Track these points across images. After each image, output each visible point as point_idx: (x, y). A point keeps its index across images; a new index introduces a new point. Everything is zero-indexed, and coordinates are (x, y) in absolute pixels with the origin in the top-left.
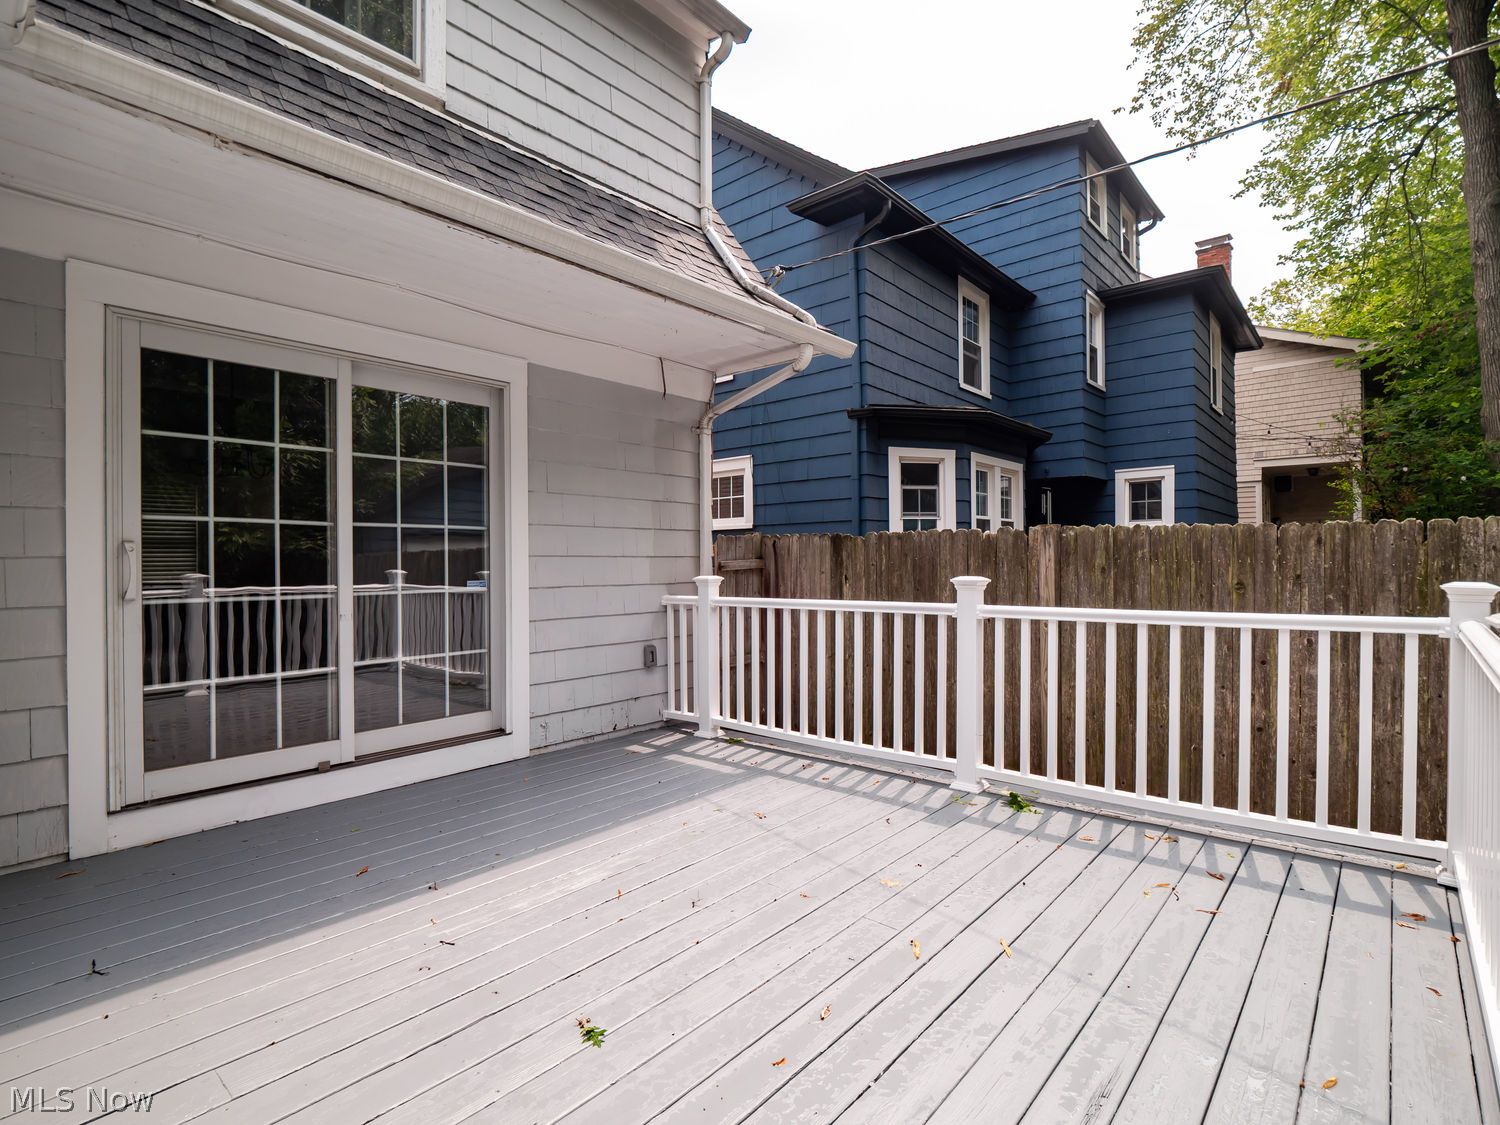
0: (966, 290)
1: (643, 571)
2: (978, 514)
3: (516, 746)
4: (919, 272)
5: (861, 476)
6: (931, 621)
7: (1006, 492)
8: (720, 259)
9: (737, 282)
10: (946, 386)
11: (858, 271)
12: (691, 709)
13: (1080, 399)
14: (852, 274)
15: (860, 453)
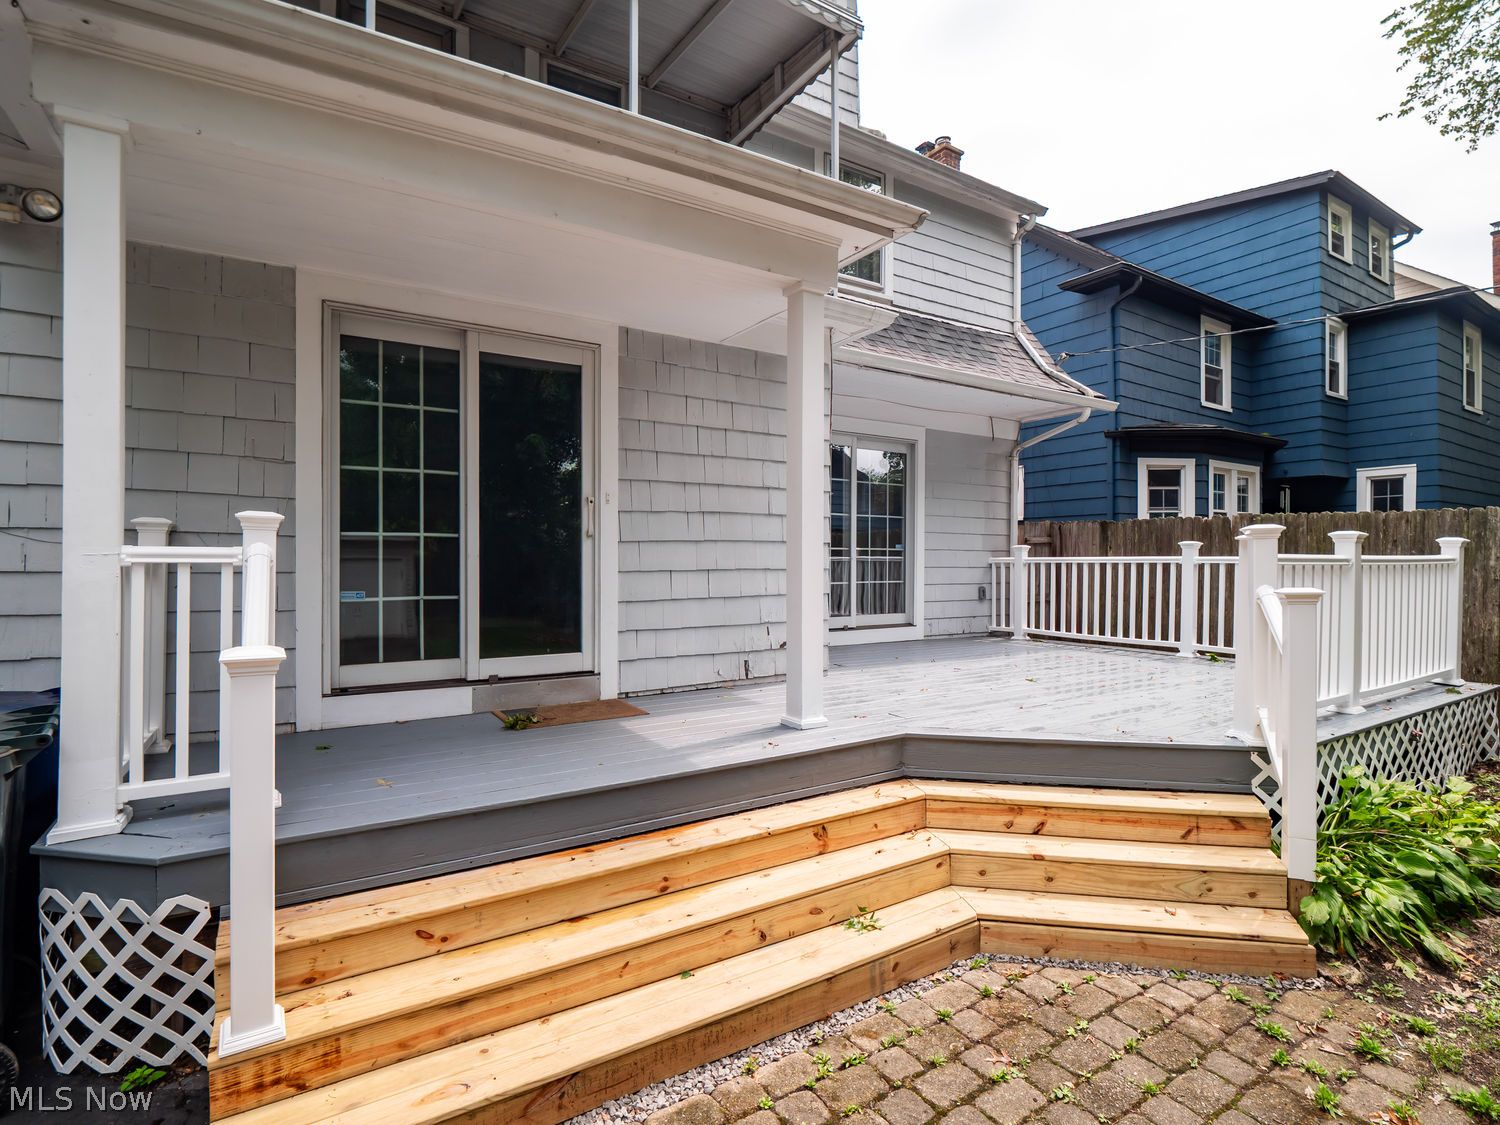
0: (1207, 324)
1: (978, 543)
2: (1215, 508)
3: (917, 633)
4: (1166, 320)
5: (1115, 480)
6: (1166, 567)
7: (1242, 490)
8: (1027, 353)
9: (1039, 368)
10: (1189, 405)
11: (1114, 328)
12: (1008, 624)
13: (1318, 409)
14: (1109, 330)
15: (1114, 463)
